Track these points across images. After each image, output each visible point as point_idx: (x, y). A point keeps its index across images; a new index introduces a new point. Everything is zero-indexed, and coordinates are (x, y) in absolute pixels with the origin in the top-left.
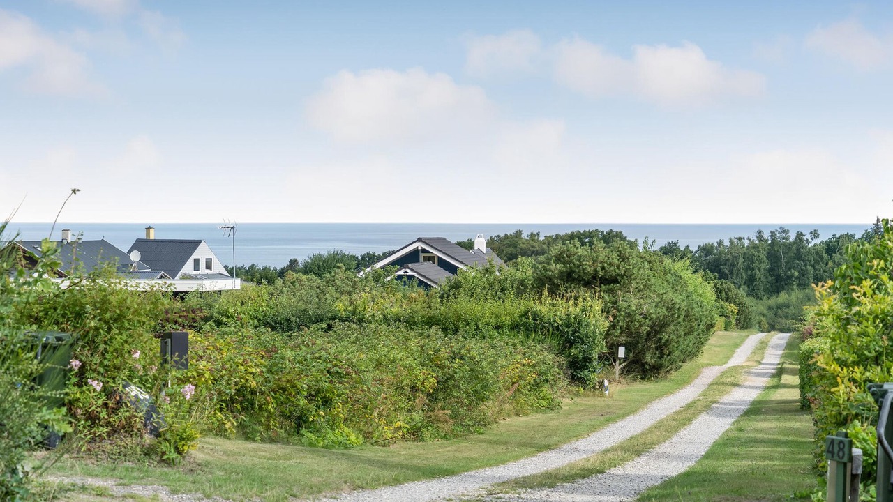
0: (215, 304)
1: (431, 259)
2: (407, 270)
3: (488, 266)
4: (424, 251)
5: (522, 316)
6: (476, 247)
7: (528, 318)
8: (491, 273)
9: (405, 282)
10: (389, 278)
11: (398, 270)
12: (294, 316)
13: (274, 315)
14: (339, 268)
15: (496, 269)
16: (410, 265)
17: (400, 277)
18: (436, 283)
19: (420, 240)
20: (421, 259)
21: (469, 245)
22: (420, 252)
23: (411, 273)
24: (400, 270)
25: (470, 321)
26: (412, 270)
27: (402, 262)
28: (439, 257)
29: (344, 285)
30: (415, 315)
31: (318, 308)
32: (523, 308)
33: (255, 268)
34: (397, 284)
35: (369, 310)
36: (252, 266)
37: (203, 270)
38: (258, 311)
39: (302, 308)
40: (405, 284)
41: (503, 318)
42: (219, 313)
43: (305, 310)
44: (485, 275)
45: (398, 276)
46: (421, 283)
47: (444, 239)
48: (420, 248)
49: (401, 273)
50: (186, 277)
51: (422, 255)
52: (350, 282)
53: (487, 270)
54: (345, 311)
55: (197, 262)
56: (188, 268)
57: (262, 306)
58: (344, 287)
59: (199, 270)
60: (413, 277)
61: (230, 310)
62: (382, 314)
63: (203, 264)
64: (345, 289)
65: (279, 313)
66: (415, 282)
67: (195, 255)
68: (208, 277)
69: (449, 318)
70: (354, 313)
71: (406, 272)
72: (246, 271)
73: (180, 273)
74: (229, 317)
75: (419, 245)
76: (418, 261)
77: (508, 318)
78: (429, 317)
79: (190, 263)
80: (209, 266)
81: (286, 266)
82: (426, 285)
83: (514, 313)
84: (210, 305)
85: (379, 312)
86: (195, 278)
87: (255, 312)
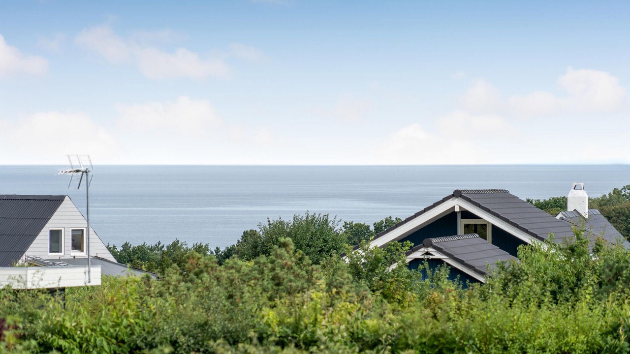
0: (40, 312)
1: (479, 229)
2: (430, 250)
3: (574, 242)
4: (466, 214)
5: (606, 334)
6: (570, 208)
7: (617, 337)
8: (580, 255)
9: (424, 272)
10: (394, 266)
11: (412, 250)
12: (184, 335)
13: (148, 333)
14: (284, 245)
15: (590, 247)
16: (434, 241)
17: (415, 263)
18: (482, 274)
19: (457, 194)
20: (461, 229)
21: (560, 204)
22: (459, 216)
23: (437, 255)
24: (417, 250)
25: (509, 344)
26: (439, 250)
27: (419, 237)
28: (494, 227)
29: (292, 277)
30: (408, 333)
31: (230, 320)
32: (610, 319)
33: (180, 248)
34: (409, 277)
35: (324, 323)
36: (175, 244)
37: (67, 251)
38: (118, 325)
39: (202, 321)
40: (425, 276)
41: (572, 338)
42: (47, 330)
43: (206, 323)
44: (569, 259)
45: (410, 262)
46: (454, 272)
47: (505, 192)
48: (457, 209)
49: (418, 255)
50: (36, 263)
51: (461, 223)
52: (304, 273)
53: (572, 250)
54: (278, 325)
55: (55, 235)
56: (39, 247)
57: (127, 317)
58: (291, 281)
59: (58, 250)
60: (440, 262)
61: (68, 324)
62: (347, 329)
63: (66, 240)
64: (294, 284)
65: (158, 329)
66: (444, 273)
67: (53, 224)
68: (74, 262)
69: (471, 338)
70: (296, 328)
71: (427, 253)
72: (163, 252)
73: (24, 258)
74: (65, 337)
75: (457, 204)
76: (454, 232)
77: (582, 337)
78: (434, 336)
79: (43, 238)
80: (77, 244)
81: (235, 243)
82: (465, 276)
83: (591, 329)
84: (31, 315)
85: (343, 327)
86: (52, 264)
87: (113, 327)
